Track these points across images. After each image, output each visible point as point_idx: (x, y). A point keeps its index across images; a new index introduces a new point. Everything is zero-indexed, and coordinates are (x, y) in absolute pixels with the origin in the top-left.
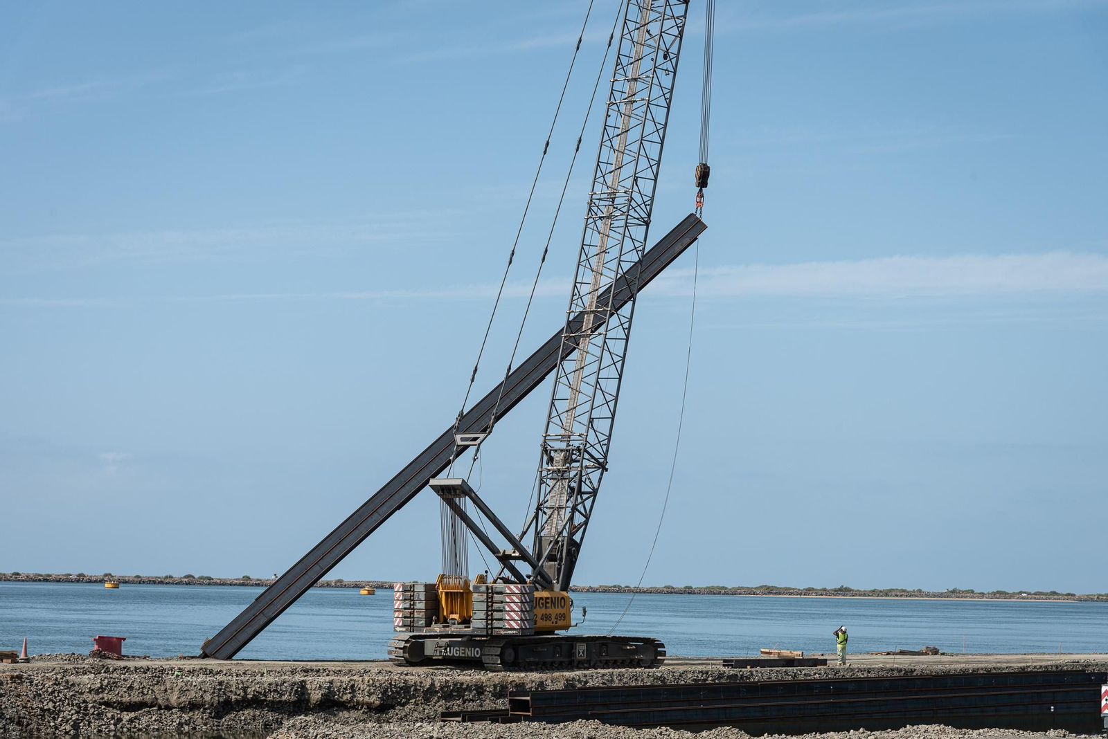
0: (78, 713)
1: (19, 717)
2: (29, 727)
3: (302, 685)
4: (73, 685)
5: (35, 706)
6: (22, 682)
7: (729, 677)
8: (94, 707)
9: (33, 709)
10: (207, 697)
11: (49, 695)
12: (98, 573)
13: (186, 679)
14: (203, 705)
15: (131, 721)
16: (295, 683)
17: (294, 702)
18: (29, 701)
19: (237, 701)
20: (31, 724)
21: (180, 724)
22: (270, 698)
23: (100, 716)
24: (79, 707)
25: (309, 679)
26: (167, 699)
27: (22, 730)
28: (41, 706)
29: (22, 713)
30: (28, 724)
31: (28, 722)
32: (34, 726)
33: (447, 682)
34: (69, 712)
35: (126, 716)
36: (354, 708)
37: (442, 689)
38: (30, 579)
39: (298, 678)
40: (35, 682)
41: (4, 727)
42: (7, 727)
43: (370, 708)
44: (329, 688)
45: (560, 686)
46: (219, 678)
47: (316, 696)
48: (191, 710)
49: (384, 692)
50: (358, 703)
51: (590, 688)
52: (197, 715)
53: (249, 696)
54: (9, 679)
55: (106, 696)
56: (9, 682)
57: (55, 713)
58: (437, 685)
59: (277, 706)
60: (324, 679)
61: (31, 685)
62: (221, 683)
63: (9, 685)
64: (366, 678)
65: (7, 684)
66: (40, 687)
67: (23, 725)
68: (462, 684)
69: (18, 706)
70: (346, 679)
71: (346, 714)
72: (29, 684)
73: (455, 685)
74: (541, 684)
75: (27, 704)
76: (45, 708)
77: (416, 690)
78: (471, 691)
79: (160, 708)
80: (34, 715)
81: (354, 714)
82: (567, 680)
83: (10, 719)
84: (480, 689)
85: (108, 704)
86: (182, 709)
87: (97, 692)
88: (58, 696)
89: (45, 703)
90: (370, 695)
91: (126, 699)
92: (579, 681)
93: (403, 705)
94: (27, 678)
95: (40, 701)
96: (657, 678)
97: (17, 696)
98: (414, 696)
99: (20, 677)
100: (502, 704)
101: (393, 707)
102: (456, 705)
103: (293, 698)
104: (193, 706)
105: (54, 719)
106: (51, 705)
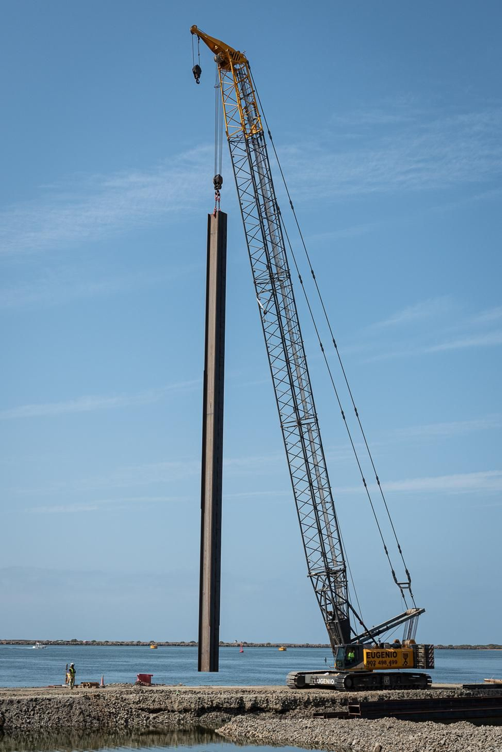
0: (127, 714)
1: (98, 717)
2: (103, 722)
3: (241, 699)
4: (125, 699)
5: (106, 711)
6: (100, 698)
7: (466, 694)
8: (135, 711)
9: (105, 712)
10: (193, 706)
11: (113, 705)
12: (148, 641)
13: (182, 696)
14: (190, 710)
15: (154, 718)
16: (237, 698)
17: (237, 708)
18: (103, 708)
19: (208, 708)
20: (104, 720)
21: (179, 720)
22: (225, 706)
23: (138, 716)
24: (128, 711)
25: (245, 696)
26: (173, 707)
27: (99, 723)
28: (109, 711)
29: (100, 714)
30: (103, 720)
31: (102, 719)
32: (105, 721)
33: (316, 697)
34: (123, 714)
35: (152, 716)
36: (268, 711)
37: (313, 701)
38: (113, 644)
39: (239, 695)
40: (106, 698)
41: (91, 722)
42: (92, 721)
43: (277, 711)
44: (255, 701)
45: (376, 699)
46: (199, 695)
47: (248, 705)
48: (185, 712)
49: (284, 703)
50: (270, 708)
51: (392, 700)
52: (188, 715)
53: (214, 705)
54: (93, 696)
55: (142, 705)
56: (93, 698)
57: (116, 714)
58: (311, 699)
59: (229, 711)
60: (252, 696)
61: (104, 700)
62: (199, 698)
63: (93, 700)
64: (274, 695)
65: (92, 699)
66: (109, 701)
67: (100, 721)
68: (324, 698)
69: (98, 711)
70: (264, 696)
71: (264, 714)
72: (103, 699)
73: (320, 699)
74: (366, 698)
75: (102, 709)
76: (111, 711)
77: (300, 701)
78: (329, 702)
79: (169, 712)
80: (105, 715)
81: (268, 714)
82: (379, 696)
83: (94, 717)
84: (333, 701)
85: (143, 709)
86: (180, 712)
87: (137, 704)
88: (118, 705)
89: (111, 709)
90: (276, 704)
91: (152, 707)
92: (386, 697)
93: (294, 710)
94: (102, 696)
95: (109, 708)
96: (428, 695)
97: (97, 706)
98: (299, 705)
99: (98, 696)
100: (345, 709)
101: (288, 711)
102: (321, 710)
103: (236, 706)
104: (186, 710)
105: (116, 717)
106: (114, 710)
